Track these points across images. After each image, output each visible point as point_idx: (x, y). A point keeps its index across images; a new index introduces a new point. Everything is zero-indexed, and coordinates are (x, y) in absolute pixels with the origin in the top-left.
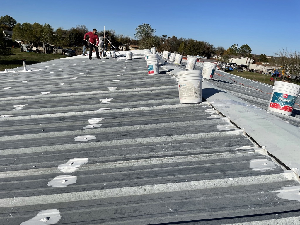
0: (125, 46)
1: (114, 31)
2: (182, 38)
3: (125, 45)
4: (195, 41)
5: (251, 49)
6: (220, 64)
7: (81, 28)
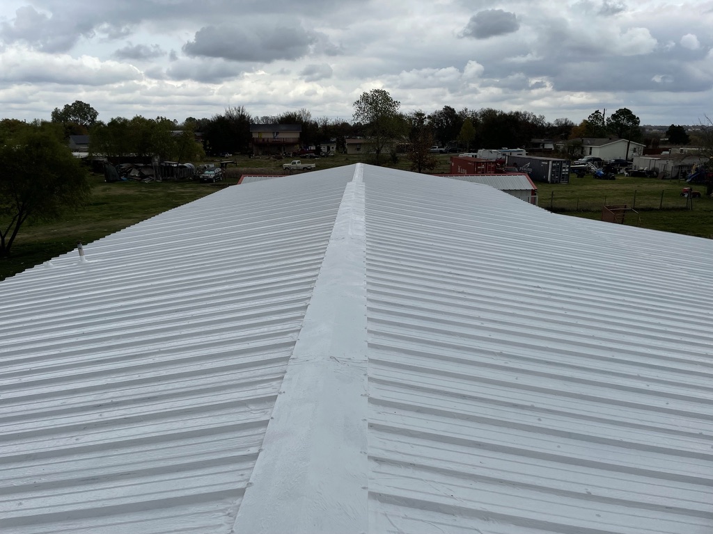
0: (334, 142)
1: (307, 112)
2: (466, 110)
3: (334, 140)
4: (497, 114)
5: (638, 118)
6: (555, 164)
7: (235, 114)
